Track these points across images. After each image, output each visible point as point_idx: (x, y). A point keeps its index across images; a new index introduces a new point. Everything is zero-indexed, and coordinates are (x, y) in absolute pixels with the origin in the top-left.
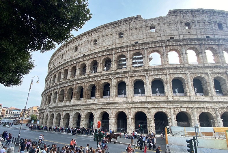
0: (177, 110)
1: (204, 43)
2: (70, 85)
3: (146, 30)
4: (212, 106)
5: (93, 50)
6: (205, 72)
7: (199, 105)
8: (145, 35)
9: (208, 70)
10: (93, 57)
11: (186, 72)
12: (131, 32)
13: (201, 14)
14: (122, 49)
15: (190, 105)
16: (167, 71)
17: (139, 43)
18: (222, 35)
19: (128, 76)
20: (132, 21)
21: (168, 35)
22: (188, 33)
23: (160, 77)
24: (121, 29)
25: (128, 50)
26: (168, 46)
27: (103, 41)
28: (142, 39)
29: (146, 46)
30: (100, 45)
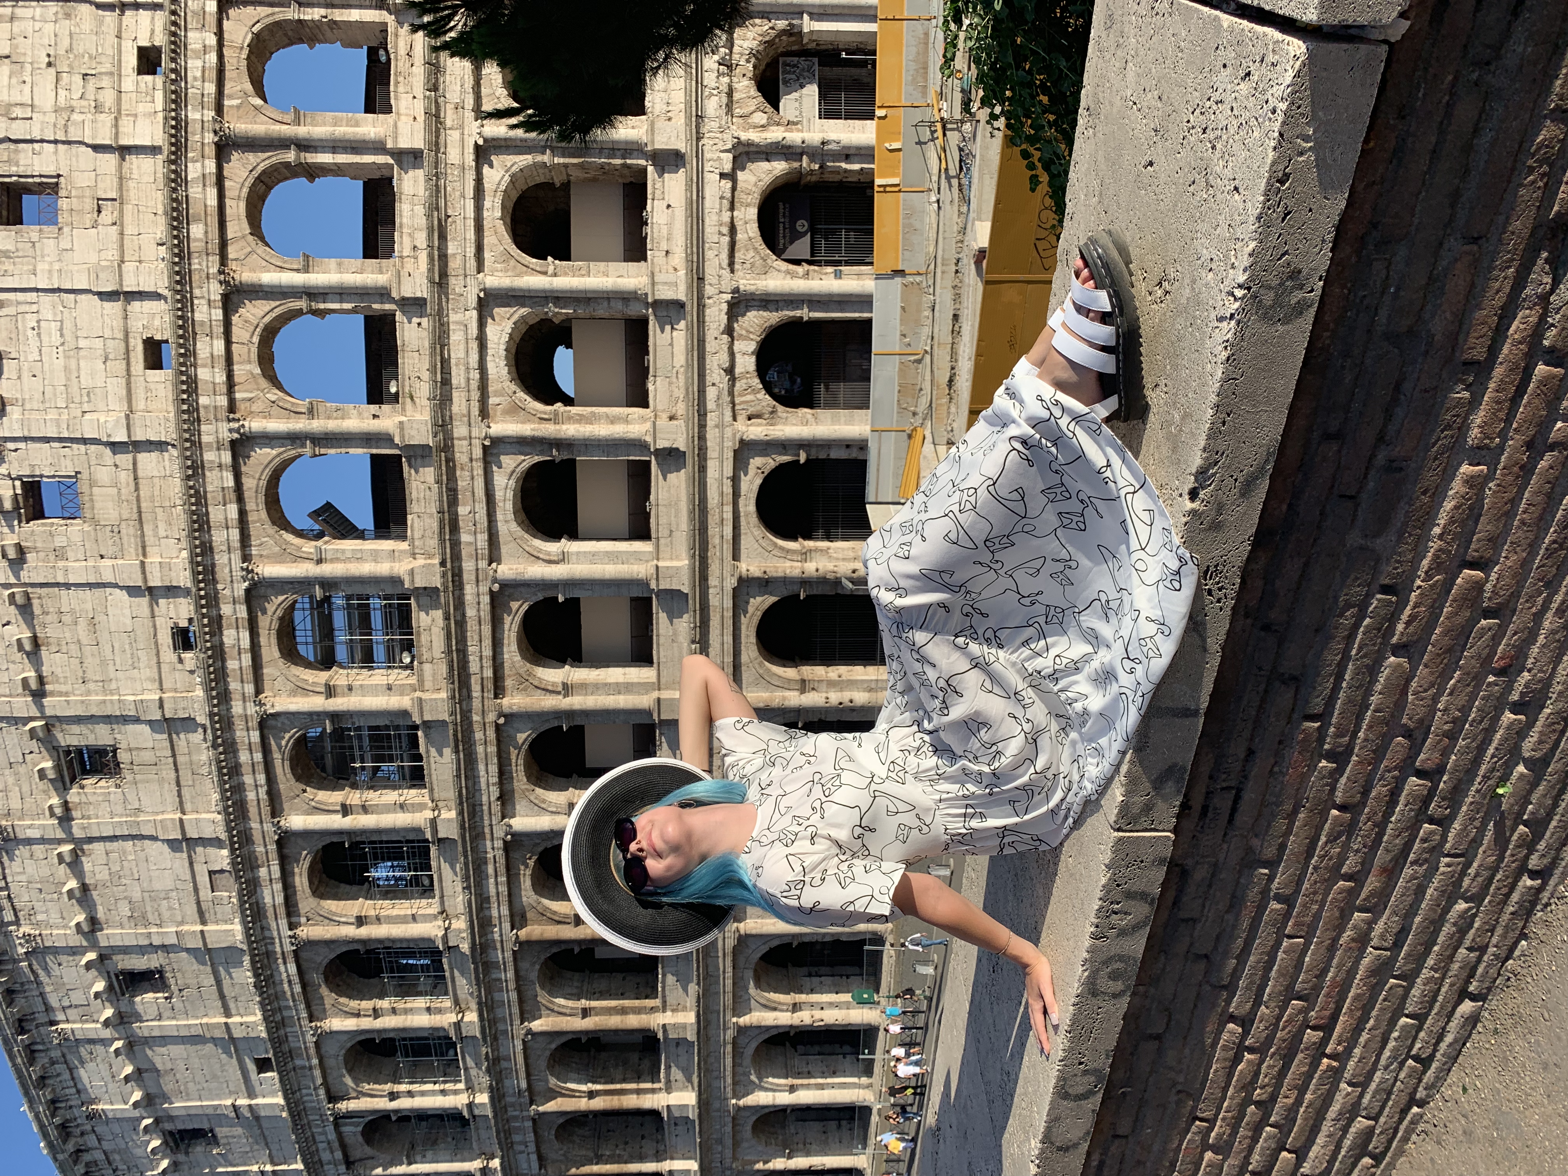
0: (748, 398)
1: (210, 115)
2: (532, 1147)
4: (717, 165)
5: (222, 996)
7: (711, 255)
9: (452, 137)
10: (298, 988)
12: (63, 688)
14: (244, 757)
15: (717, 316)
17: (184, 624)
19: (492, 718)
21: (117, 387)
22: (107, 216)
23: (505, 486)
24: (22, 769)
25: (252, 709)
26: (238, 396)
27: (138, 918)
28: (153, 593)
29: (222, 573)
30: (173, 940)
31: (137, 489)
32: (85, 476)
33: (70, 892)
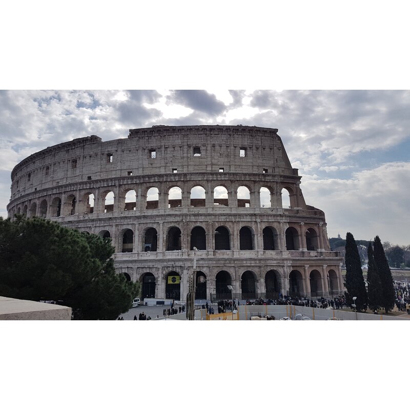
1: (165, 180)
3: (102, 160)
6: (156, 221)
7: (140, 264)
8: (99, 166)
10: (43, 195)
11: (134, 223)
12: (84, 160)
13: (172, 134)
15: (130, 265)
16: (114, 222)
17: (91, 178)
18: (195, 165)
20: (87, 144)
21: (125, 168)
23: (107, 229)
25: (78, 189)
26: (123, 185)
27: (55, 171)
28: (96, 173)
29: (97, 184)
30: (51, 176)
31: (110, 171)
32: (113, 163)
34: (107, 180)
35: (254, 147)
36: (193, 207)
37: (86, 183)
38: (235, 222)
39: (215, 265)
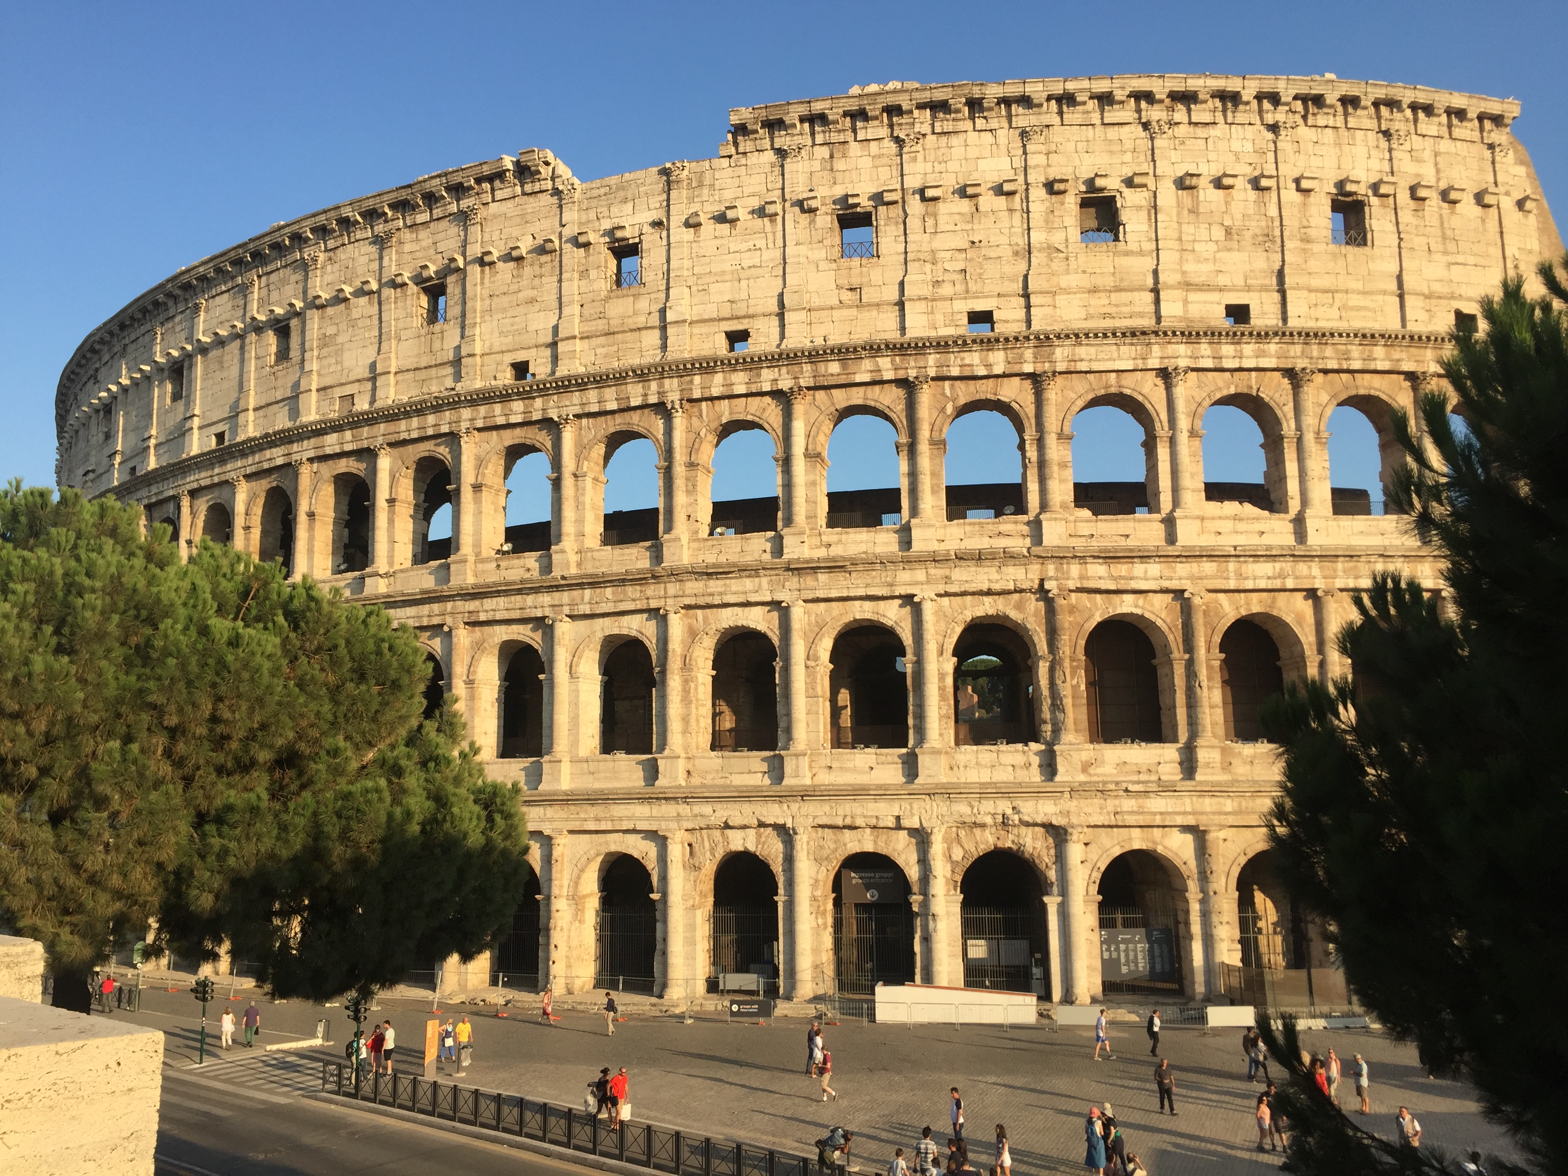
0: (707, 844)
1: (932, 372)
4: (908, 813)
5: (268, 405)
6: (899, 590)
7: (826, 808)
8: (570, 310)
9: (920, 575)
10: (266, 466)
11: (778, 597)
12: (487, 281)
13: (962, 126)
14: (431, 419)
15: (772, 814)
16: (673, 588)
17: (531, 370)
18: (1094, 290)
19: (449, 621)
20: (499, 195)
21: (711, 311)
22: (847, 296)
23: (631, 627)
24: (432, 252)
25: (464, 425)
26: (704, 404)
27: (325, 341)
28: (554, 345)
29: (566, 400)
30: (307, 369)
31: (631, 330)
32: (643, 290)
33: (342, 290)
34: (619, 378)
35: (1404, 197)
36: (1086, 513)
37: (504, 396)
38: (1327, 593)
39: (1231, 820)
